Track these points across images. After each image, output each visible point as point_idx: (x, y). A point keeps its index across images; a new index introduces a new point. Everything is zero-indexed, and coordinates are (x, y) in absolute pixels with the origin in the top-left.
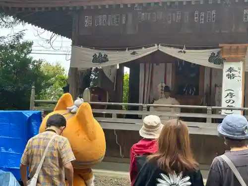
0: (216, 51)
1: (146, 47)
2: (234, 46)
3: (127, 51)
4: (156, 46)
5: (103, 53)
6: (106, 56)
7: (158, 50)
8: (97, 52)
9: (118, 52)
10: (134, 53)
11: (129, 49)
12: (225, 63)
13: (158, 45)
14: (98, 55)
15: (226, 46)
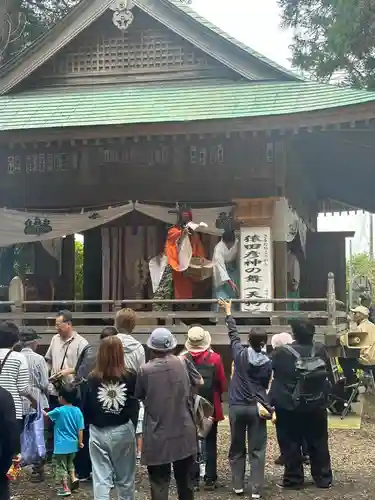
0: (227, 209)
1: (114, 206)
2: (256, 201)
3: (82, 213)
4: (131, 204)
5: (42, 218)
6: (47, 222)
7: (135, 211)
8: (32, 217)
9: (67, 215)
10: (94, 217)
11: (86, 211)
12: (242, 229)
13: (134, 202)
14: (33, 221)
15: (243, 202)
